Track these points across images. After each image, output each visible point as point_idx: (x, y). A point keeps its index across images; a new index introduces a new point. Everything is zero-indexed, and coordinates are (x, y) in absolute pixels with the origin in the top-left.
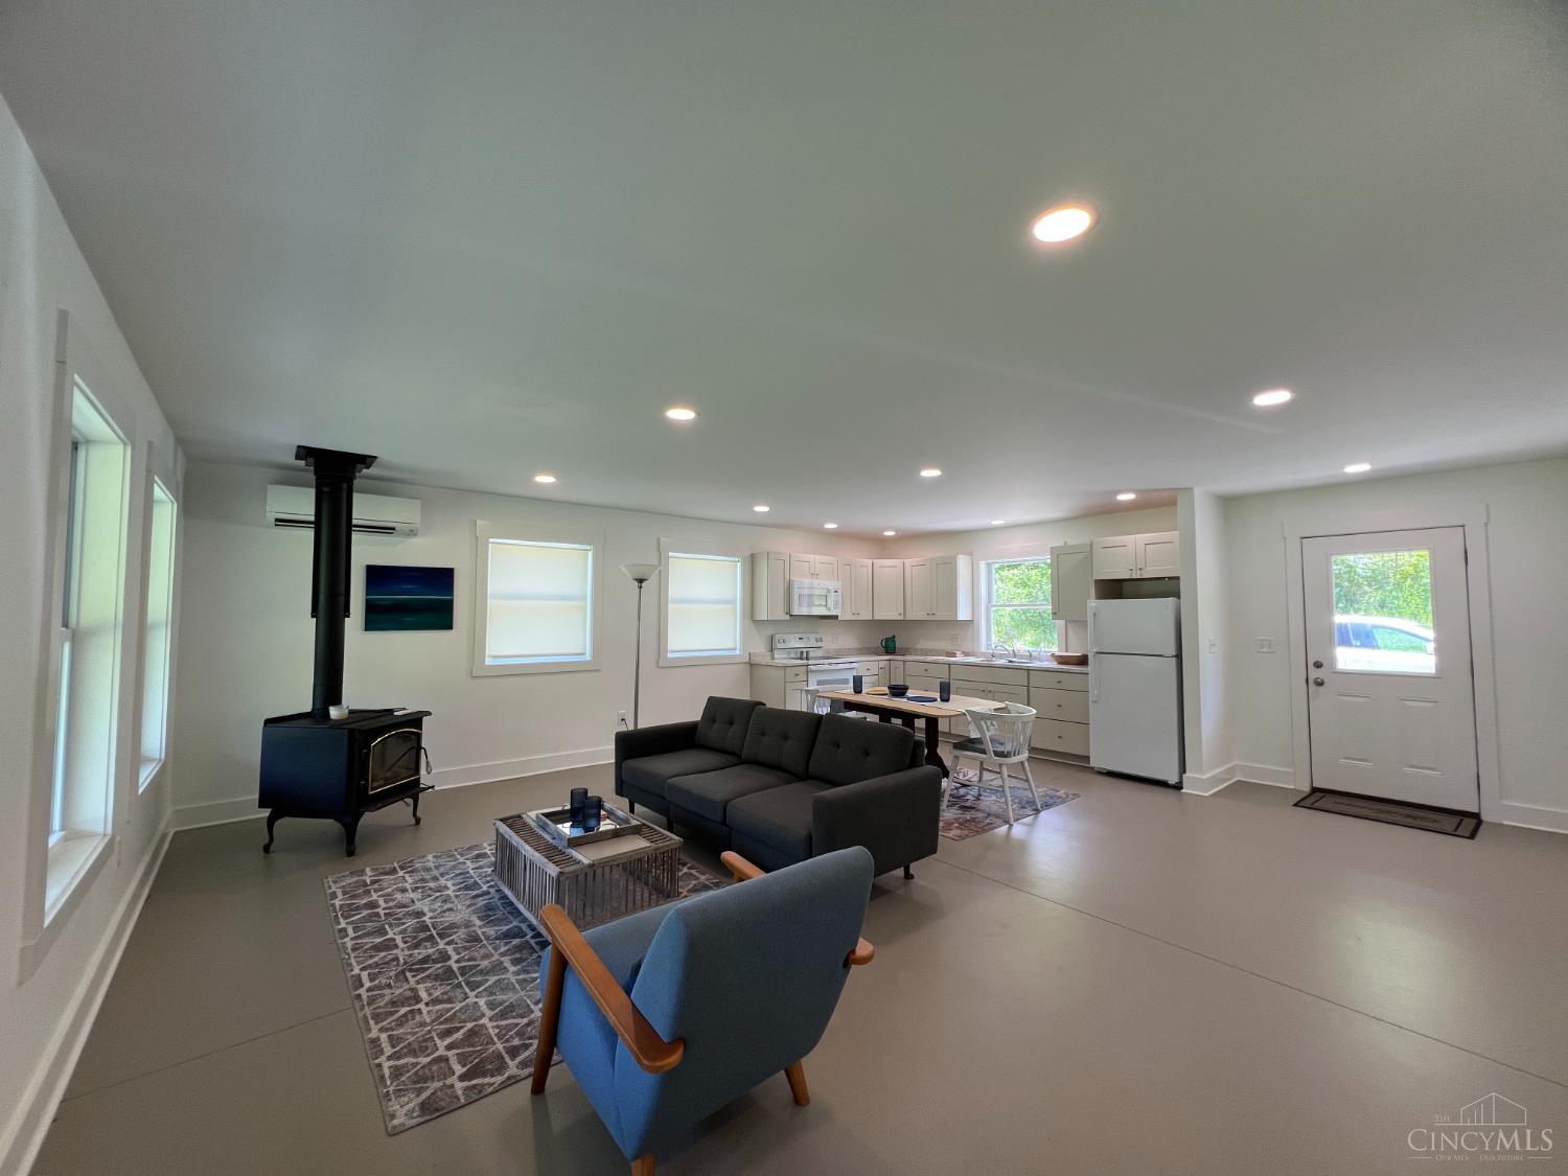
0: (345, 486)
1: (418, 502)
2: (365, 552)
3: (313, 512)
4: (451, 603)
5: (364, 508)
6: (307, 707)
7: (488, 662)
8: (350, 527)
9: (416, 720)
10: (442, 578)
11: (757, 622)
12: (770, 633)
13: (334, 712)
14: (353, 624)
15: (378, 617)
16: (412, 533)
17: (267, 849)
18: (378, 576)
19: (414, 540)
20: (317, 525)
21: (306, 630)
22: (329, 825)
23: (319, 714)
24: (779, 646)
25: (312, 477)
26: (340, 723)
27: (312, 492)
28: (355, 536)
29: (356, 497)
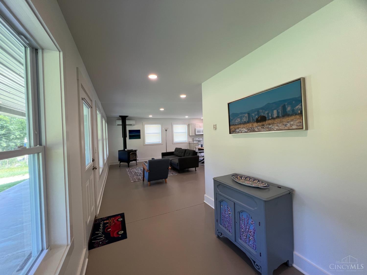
0: (125, 120)
1: (134, 121)
2: (128, 128)
3: (121, 123)
4: (140, 135)
5: (128, 122)
6: (123, 149)
7: (146, 143)
8: (126, 125)
9: (136, 151)
10: (139, 131)
11: (190, 136)
12: (193, 138)
13: (126, 150)
14: (128, 138)
15: (131, 137)
16: (134, 125)
17: (120, 166)
18: (130, 131)
19: (135, 126)
20: (122, 125)
21: (122, 139)
22: (126, 164)
23: (124, 150)
24: (194, 140)
25: (121, 119)
26: (126, 151)
27: (121, 121)
28: (127, 126)
29: (126, 121)
